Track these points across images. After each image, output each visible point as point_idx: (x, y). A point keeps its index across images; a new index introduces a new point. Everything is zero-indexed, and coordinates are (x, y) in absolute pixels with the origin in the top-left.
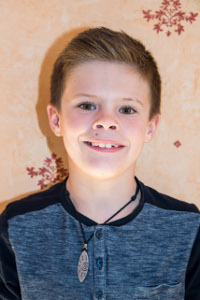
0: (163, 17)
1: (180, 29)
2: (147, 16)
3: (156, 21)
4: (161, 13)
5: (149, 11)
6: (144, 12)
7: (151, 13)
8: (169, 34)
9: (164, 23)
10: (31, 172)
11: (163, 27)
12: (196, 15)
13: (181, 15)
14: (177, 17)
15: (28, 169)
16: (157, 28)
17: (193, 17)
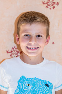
0: (49, 4)
1: (54, 8)
2: (44, 3)
3: (46, 5)
4: (48, 2)
5: (44, 2)
6: (43, 2)
7: (45, 2)
8: (50, 9)
9: (49, 5)
10: (8, 52)
11: (49, 7)
12: (59, 3)
13: (54, 3)
14: (53, 4)
15: (7, 51)
16: (47, 7)
17: (58, 4)
